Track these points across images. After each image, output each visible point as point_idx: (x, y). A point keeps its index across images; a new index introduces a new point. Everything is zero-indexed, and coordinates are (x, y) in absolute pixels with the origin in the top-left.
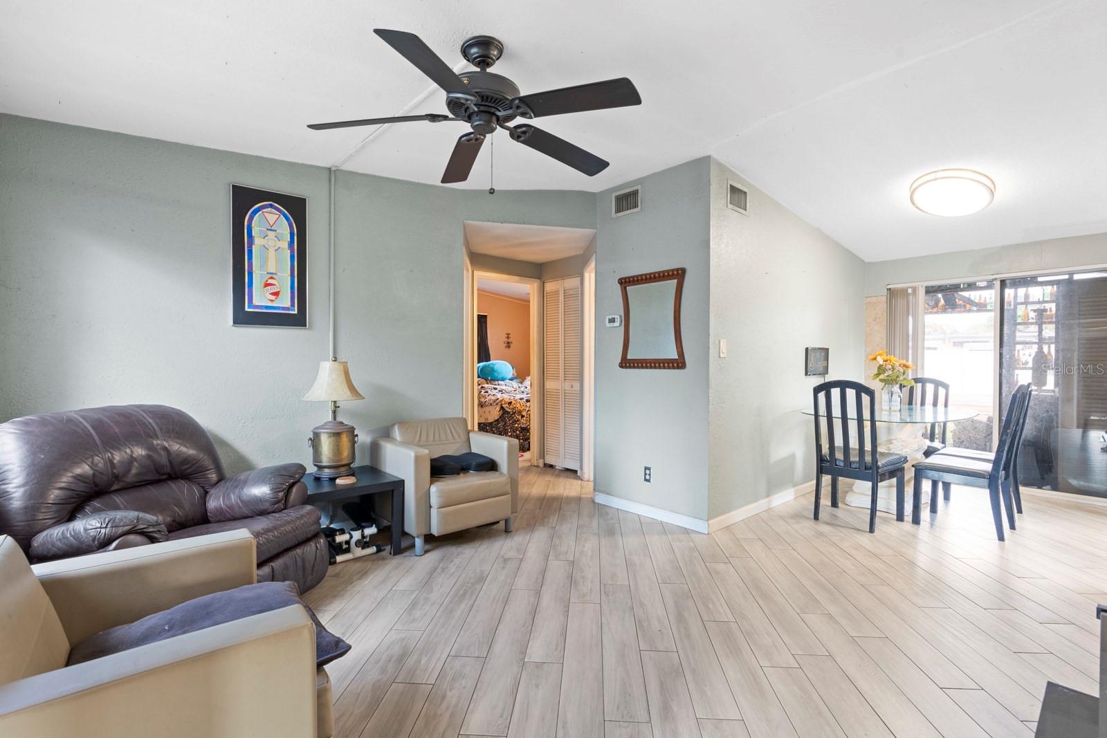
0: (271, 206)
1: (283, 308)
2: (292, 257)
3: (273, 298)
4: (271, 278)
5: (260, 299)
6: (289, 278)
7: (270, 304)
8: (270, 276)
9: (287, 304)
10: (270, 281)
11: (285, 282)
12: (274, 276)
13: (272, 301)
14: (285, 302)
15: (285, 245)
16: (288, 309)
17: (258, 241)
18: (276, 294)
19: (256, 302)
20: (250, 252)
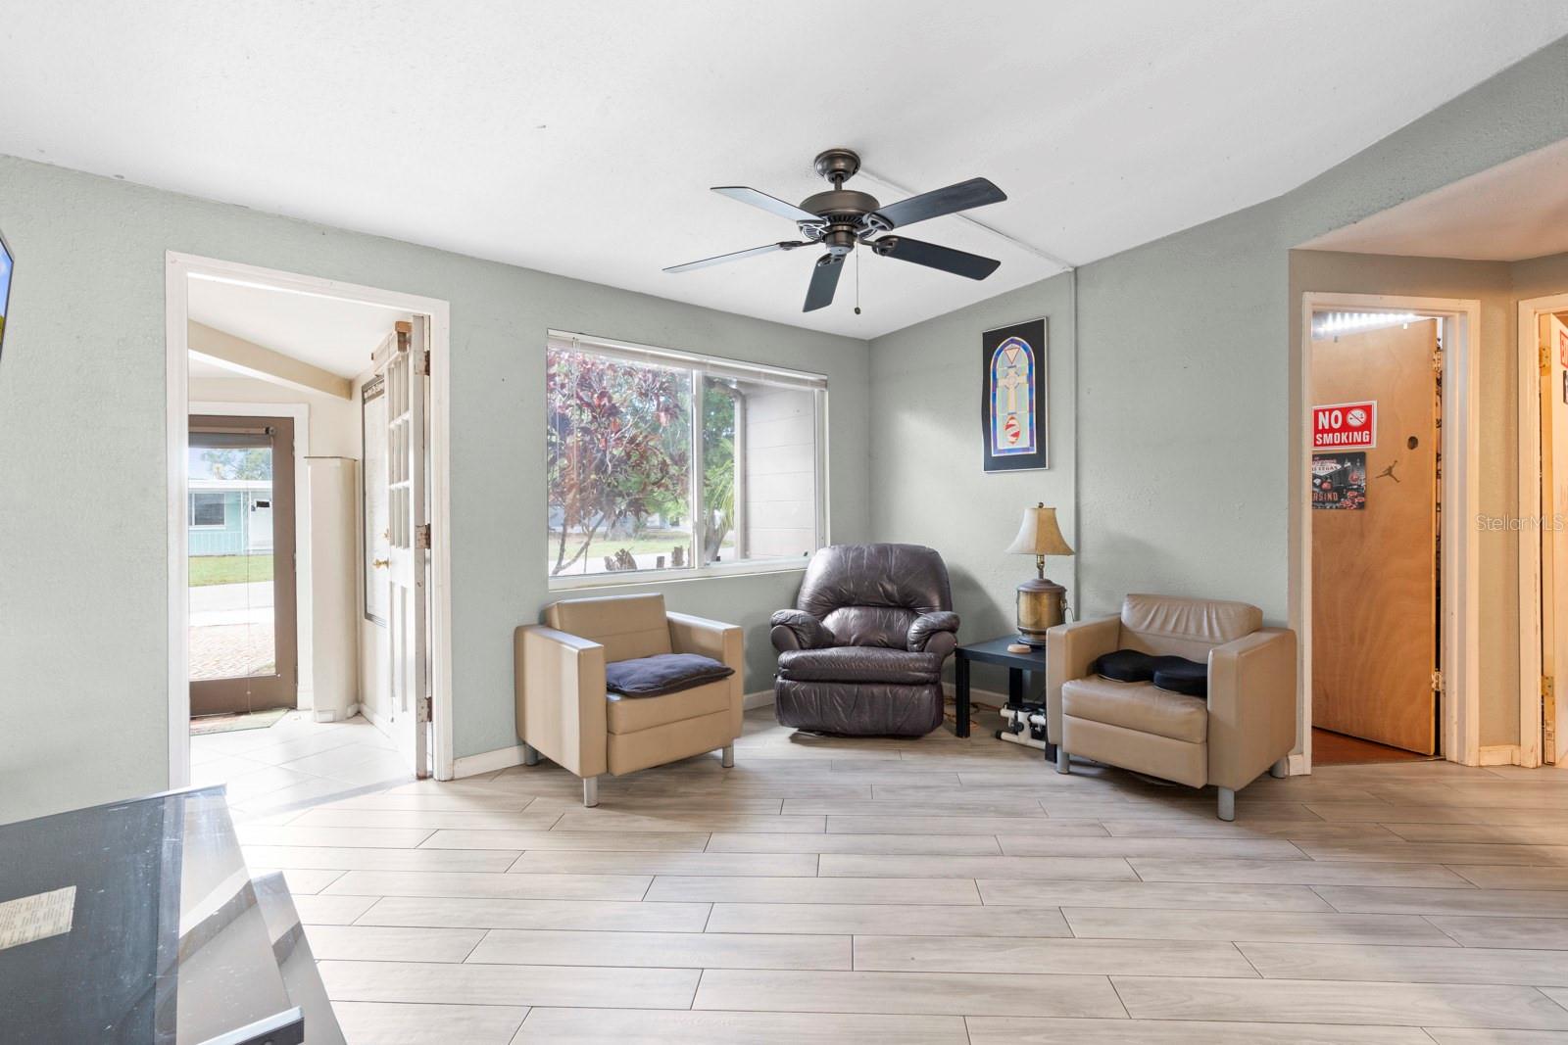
0: (1012, 341)
1: (1024, 449)
2: (1031, 390)
3: (1014, 439)
4: (1012, 418)
5: (1004, 443)
6: (1028, 415)
7: (1011, 447)
8: (1010, 417)
9: (1027, 444)
10: (1011, 422)
11: (1024, 421)
12: (1014, 416)
13: (1013, 443)
14: (1025, 443)
15: (1023, 379)
16: (1027, 449)
17: (1000, 383)
18: (1016, 435)
19: (1000, 446)
20: (995, 395)
